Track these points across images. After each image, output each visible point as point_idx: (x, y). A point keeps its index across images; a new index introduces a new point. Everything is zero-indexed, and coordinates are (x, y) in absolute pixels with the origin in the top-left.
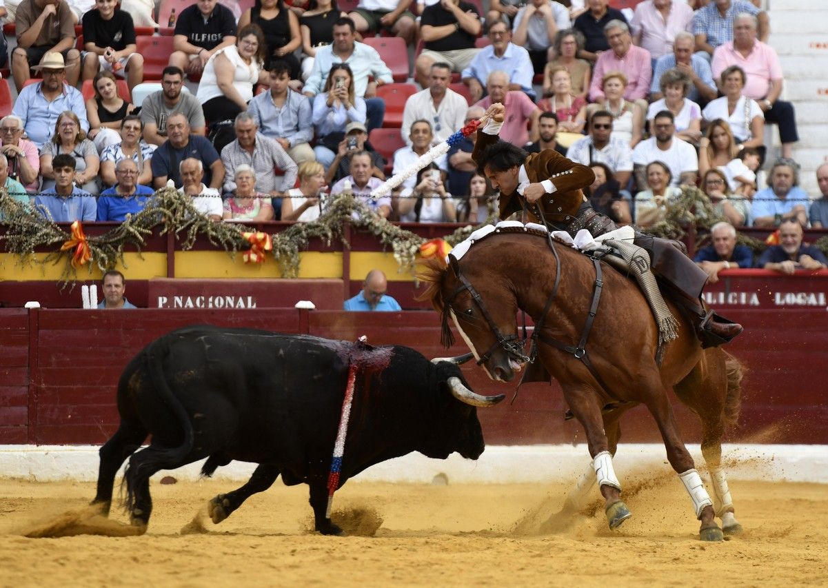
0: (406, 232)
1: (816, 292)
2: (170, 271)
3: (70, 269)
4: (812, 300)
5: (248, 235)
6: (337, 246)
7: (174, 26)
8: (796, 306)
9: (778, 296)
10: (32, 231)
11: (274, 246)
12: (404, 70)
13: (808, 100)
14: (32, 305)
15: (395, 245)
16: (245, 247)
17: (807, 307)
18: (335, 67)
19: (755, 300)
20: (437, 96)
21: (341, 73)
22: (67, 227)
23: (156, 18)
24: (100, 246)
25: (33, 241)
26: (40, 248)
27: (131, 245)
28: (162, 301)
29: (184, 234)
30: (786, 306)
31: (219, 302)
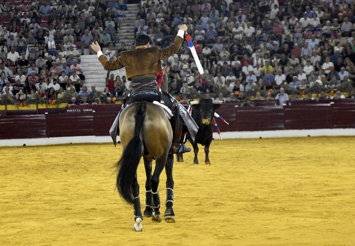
0: (17, 101)
1: (91, 109)
4: (90, 110)
8: (87, 111)
9: (84, 110)
13: (88, 75)
15: (15, 103)
17: (89, 111)
18: (2, 72)
19: (80, 111)
21: (3, 73)
30: (85, 111)
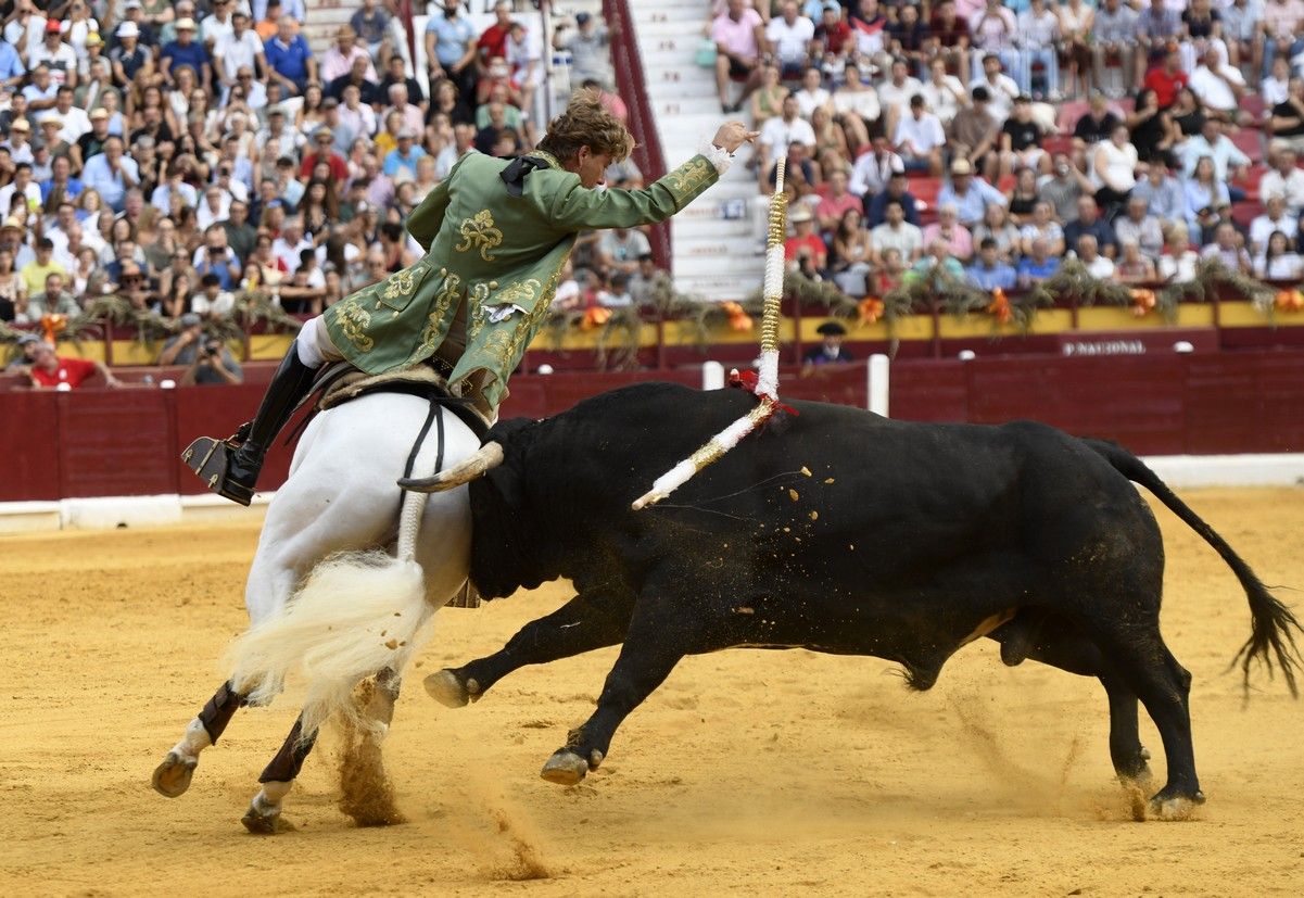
2: (1074, 322)
3: (997, 325)
5: (1136, 293)
6: (1208, 300)
7: (1073, 129)
10: (964, 297)
11: (1158, 301)
12: (1257, 155)
14: (968, 355)
16: (1133, 303)
20: (1285, 174)
22: (990, 294)
23: (1057, 122)
24: (1020, 306)
25: (967, 305)
26: (973, 310)
27: (1042, 305)
28: (1069, 349)
29: (1085, 295)
31: (1114, 348)
